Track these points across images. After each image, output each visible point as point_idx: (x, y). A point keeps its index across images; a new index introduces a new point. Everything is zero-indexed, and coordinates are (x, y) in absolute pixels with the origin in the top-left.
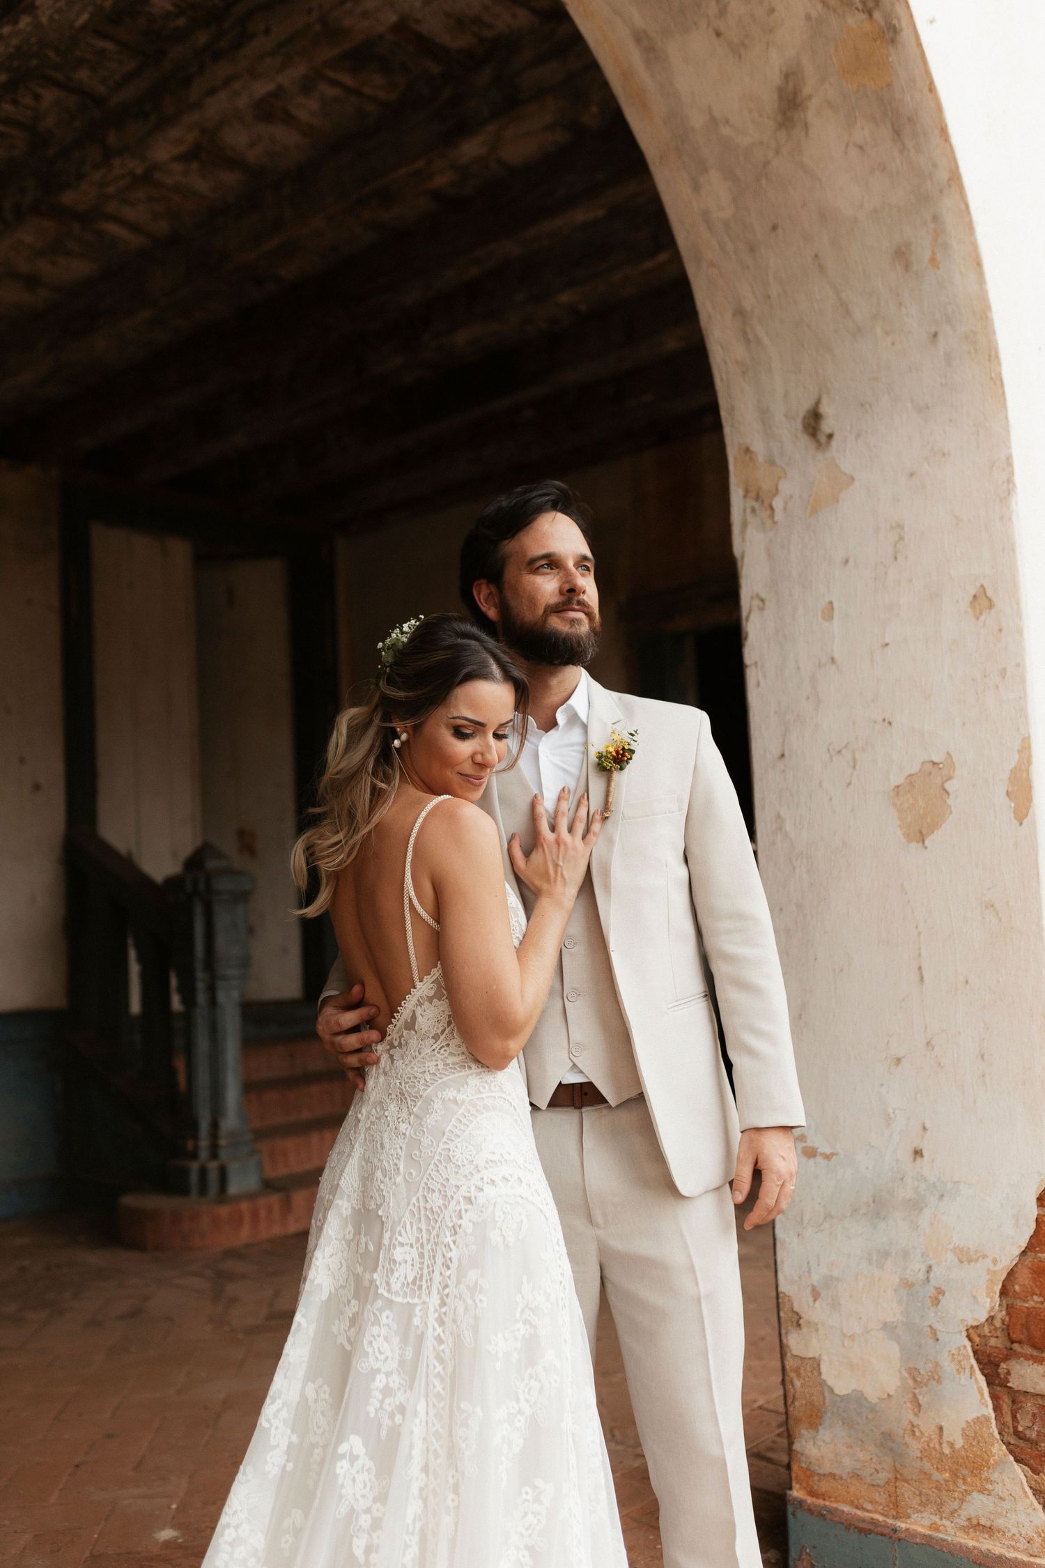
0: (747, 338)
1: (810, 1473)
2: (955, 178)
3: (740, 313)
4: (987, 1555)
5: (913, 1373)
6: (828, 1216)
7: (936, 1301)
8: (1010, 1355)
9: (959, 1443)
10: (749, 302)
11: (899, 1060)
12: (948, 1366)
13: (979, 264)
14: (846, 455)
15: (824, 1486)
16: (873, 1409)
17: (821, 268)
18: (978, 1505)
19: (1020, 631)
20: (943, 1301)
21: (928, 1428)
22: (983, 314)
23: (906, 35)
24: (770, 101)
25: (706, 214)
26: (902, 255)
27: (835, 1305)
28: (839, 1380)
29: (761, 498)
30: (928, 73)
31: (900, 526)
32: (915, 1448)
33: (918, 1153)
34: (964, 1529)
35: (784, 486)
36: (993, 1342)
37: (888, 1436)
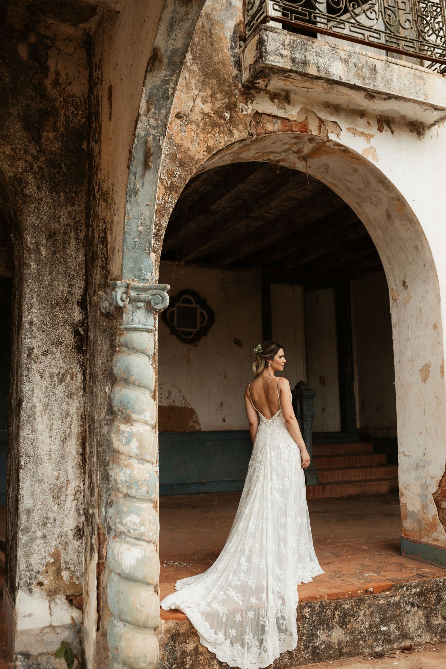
0: (391, 264)
1: (405, 530)
2: (423, 232)
3: (388, 257)
4: (436, 546)
5: (423, 505)
6: (408, 470)
7: (427, 488)
8: (442, 500)
9: (431, 521)
10: (389, 255)
11: (421, 433)
12: (429, 503)
13: (430, 251)
14: (411, 291)
15: (408, 533)
16: (416, 514)
17: (402, 249)
18: (435, 535)
19: (442, 334)
20: (428, 488)
21: (426, 518)
22: (432, 261)
23: (406, 204)
24: (385, 216)
25: (377, 236)
26: (416, 248)
27: (409, 490)
28: (410, 508)
29: (395, 300)
30: (413, 212)
31: (421, 308)
32: (424, 522)
33: (424, 454)
34: (433, 540)
35: (399, 298)
36: (439, 498)
37: (419, 520)
